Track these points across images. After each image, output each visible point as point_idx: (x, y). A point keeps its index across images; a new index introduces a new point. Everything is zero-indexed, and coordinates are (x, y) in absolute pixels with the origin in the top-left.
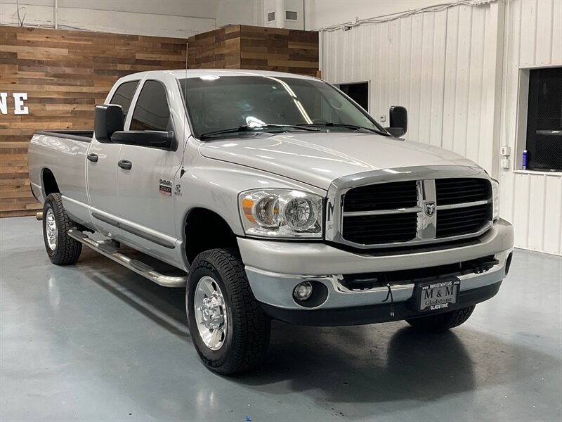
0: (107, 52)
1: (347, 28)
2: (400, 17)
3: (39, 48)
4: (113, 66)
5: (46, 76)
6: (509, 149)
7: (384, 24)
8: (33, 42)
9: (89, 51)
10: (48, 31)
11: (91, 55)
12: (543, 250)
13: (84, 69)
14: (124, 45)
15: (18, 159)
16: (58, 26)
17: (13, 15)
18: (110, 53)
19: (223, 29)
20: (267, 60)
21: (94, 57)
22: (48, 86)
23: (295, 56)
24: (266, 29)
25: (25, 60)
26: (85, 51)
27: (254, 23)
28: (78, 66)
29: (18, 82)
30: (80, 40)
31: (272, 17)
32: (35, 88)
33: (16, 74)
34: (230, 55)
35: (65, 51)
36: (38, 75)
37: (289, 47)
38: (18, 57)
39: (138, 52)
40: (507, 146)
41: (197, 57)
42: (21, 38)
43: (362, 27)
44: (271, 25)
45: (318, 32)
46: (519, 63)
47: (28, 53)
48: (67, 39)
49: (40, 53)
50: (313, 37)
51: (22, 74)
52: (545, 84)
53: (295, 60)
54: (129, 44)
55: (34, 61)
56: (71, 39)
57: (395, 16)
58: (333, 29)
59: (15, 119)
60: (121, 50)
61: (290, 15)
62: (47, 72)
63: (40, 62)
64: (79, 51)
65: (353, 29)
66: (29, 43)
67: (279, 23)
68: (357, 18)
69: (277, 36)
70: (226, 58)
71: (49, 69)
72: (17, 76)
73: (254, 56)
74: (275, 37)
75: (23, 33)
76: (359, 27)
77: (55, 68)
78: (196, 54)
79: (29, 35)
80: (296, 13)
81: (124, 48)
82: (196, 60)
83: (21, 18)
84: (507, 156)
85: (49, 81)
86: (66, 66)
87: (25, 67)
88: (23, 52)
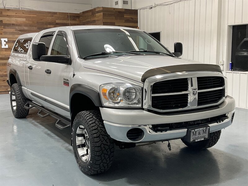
0: (43, 20)
1: (150, 8)
2: (174, 3)
3: (12, 18)
4: (46, 26)
5: (16, 31)
6: (223, 61)
7: (167, 6)
8: (10, 16)
9: (35, 19)
10: (16, 11)
11: (36, 21)
12: (239, 106)
13: (32, 28)
14: (51, 17)
15: (4, 68)
16: (21, 8)
17: (1, 4)
18: (44, 20)
19: (95, 9)
20: (115, 23)
21: (37, 22)
22: (17, 35)
23: (127, 21)
24: (114, 9)
25: (6, 24)
26: (33, 19)
27: (109, 6)
28: (30, 26)
29: (3, 34)
30: (31, 14)
31: (117, 3)
32: (11, 36)
33: (2, 30)
34: (98, 20)
35: (24, 20)
36: (12, 30)
37: (125, 17)
38: (3, 23)
39: (57, 19)
40: (223, 60)
41: (84, 22)
42: (4, 13)
43: (157, 7)
44: (116, 7)
45: (137, 10)
46: (228, 23)
47: (8, 20)
48: (25, 14)
49: (13, 20)
50: (135, 12)
51: (5, 30)
52: (239, 32)
53: (127, 23)
54: (53, 16)
55: (10, 24)
56: (27, 14)
57: (172, 2)
58: (144, 9)
59: (2, 50)
60: (50, 19)
61: (125, 3)
62: (16, 29)
63: (13, 24)
64: (30, 19)
65: (153, 9)
66: (8, 16)
67: (120, 6)
68: (155, 3)
69: (119, 12)
70: (96, 22)
71: (17, 27)
72: (3, 31)
73: (109, 21)
74: (118, 12)
75: (5, 11)
76: (156, 8)
77: (20, 27)
78: (83, 20)
79: (8, 12)
80: (128, 1)
81: (51, 18)
82: (83, 23)
83: (4, 5)
84: (223, 65)
85: (17, 33)
86: (24, 26)
87: (6, 27)
88: (6, 20)
